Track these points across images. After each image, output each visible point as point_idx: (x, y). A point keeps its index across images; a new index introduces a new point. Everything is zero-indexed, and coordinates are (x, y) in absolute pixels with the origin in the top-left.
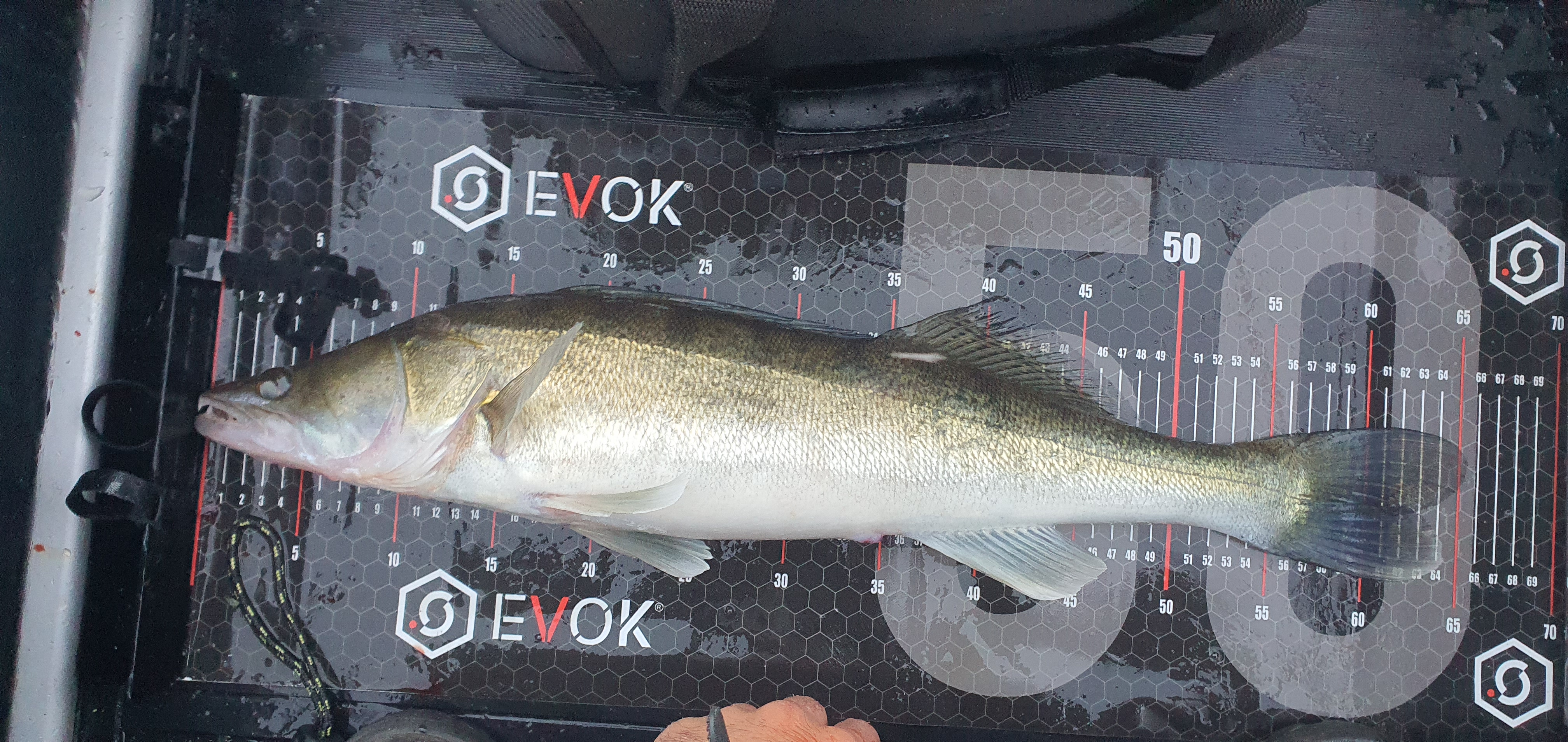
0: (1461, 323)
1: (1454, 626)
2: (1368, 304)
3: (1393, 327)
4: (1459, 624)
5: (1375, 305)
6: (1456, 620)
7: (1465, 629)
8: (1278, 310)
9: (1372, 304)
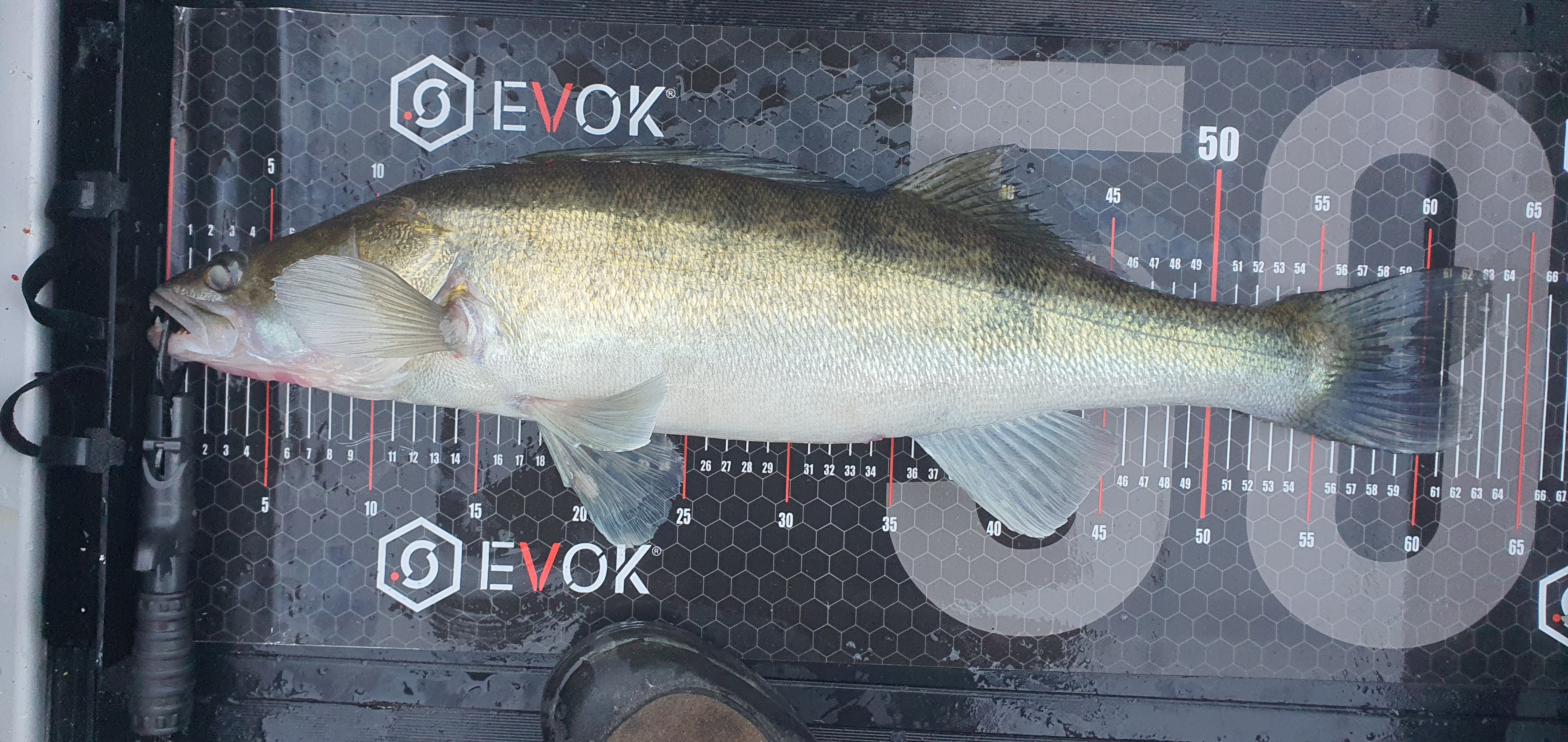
0: (1531, 217)
1: (1518, 548)
2: (1428, 200)
3: (1453, 225)
4: (1522, 546)
5: (1435, 200)
6: (1519, 541)
7: (1529, 551)
8: (1325, 210)
9: (1431, 199)
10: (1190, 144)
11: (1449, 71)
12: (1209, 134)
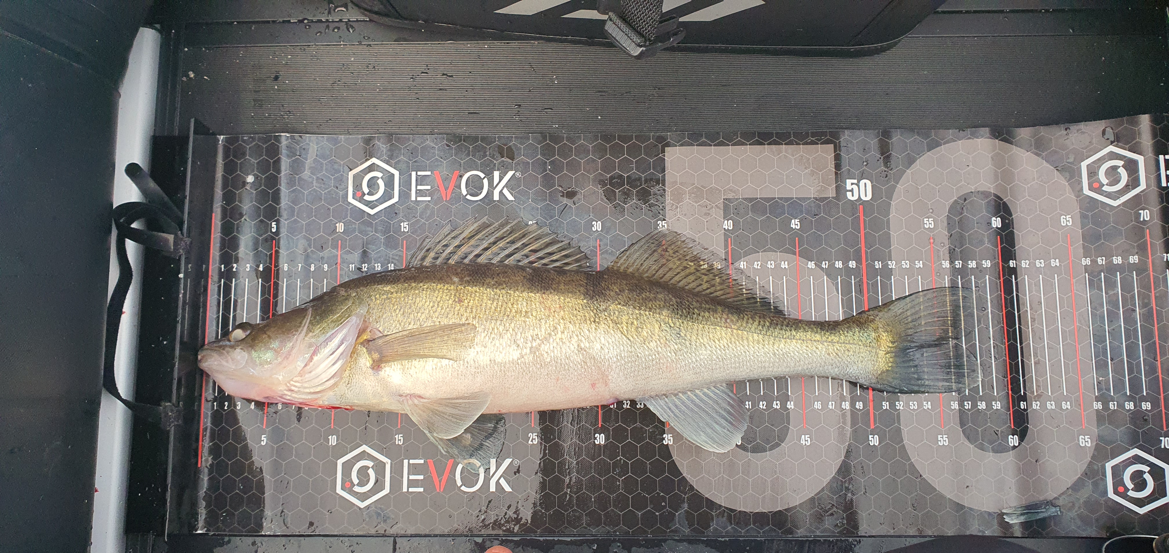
0: (1064, 225)
1: (1086, 442)
5: (999, 219)
8: (931, 227)
10: (840, 190)
12: (852, 184)
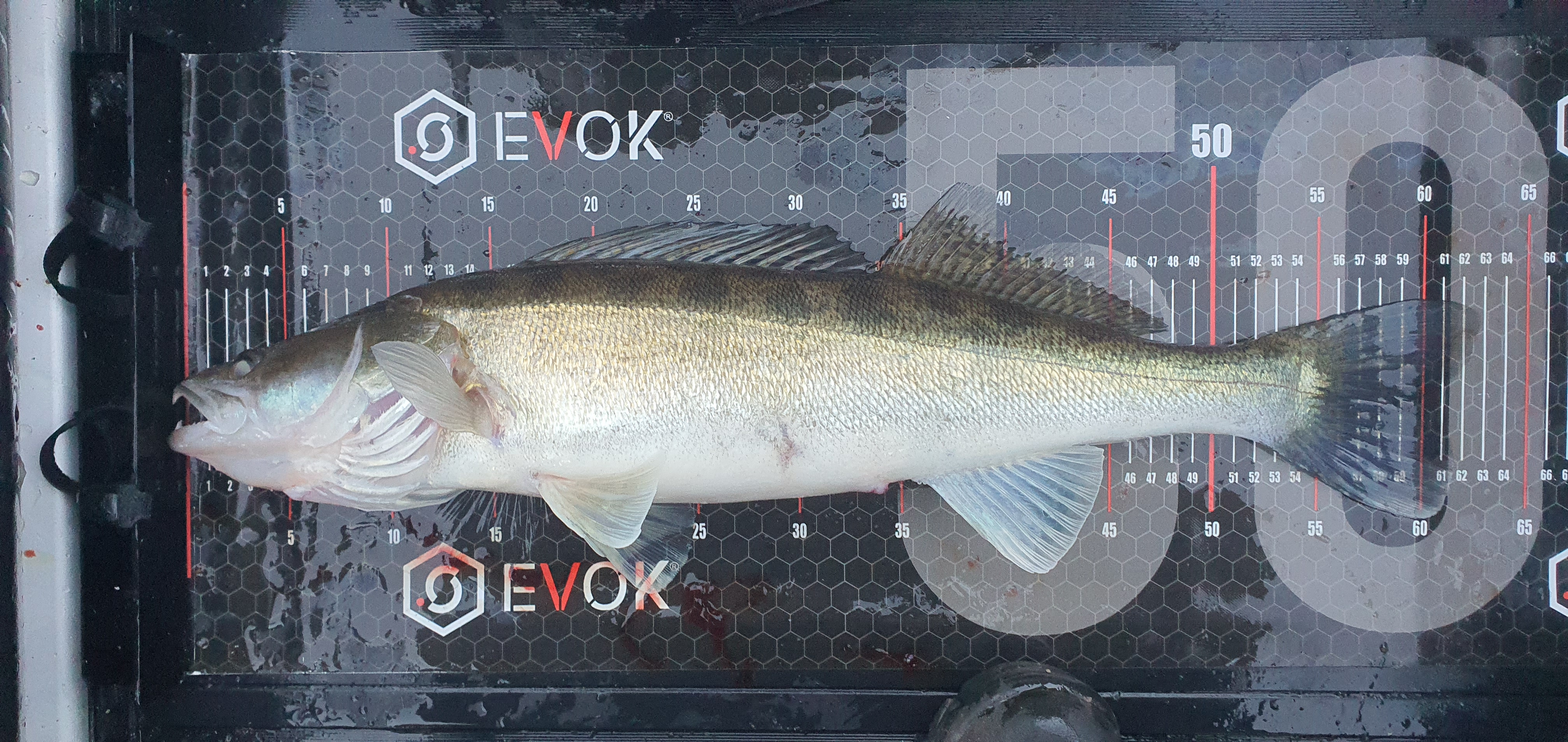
2: (1422, 187)
3: (1448, 210)
4: (1531, 526)
6: (1527, 521)
7: (1537, 530)
9: (1425, 186)
11: (1438, 59)
